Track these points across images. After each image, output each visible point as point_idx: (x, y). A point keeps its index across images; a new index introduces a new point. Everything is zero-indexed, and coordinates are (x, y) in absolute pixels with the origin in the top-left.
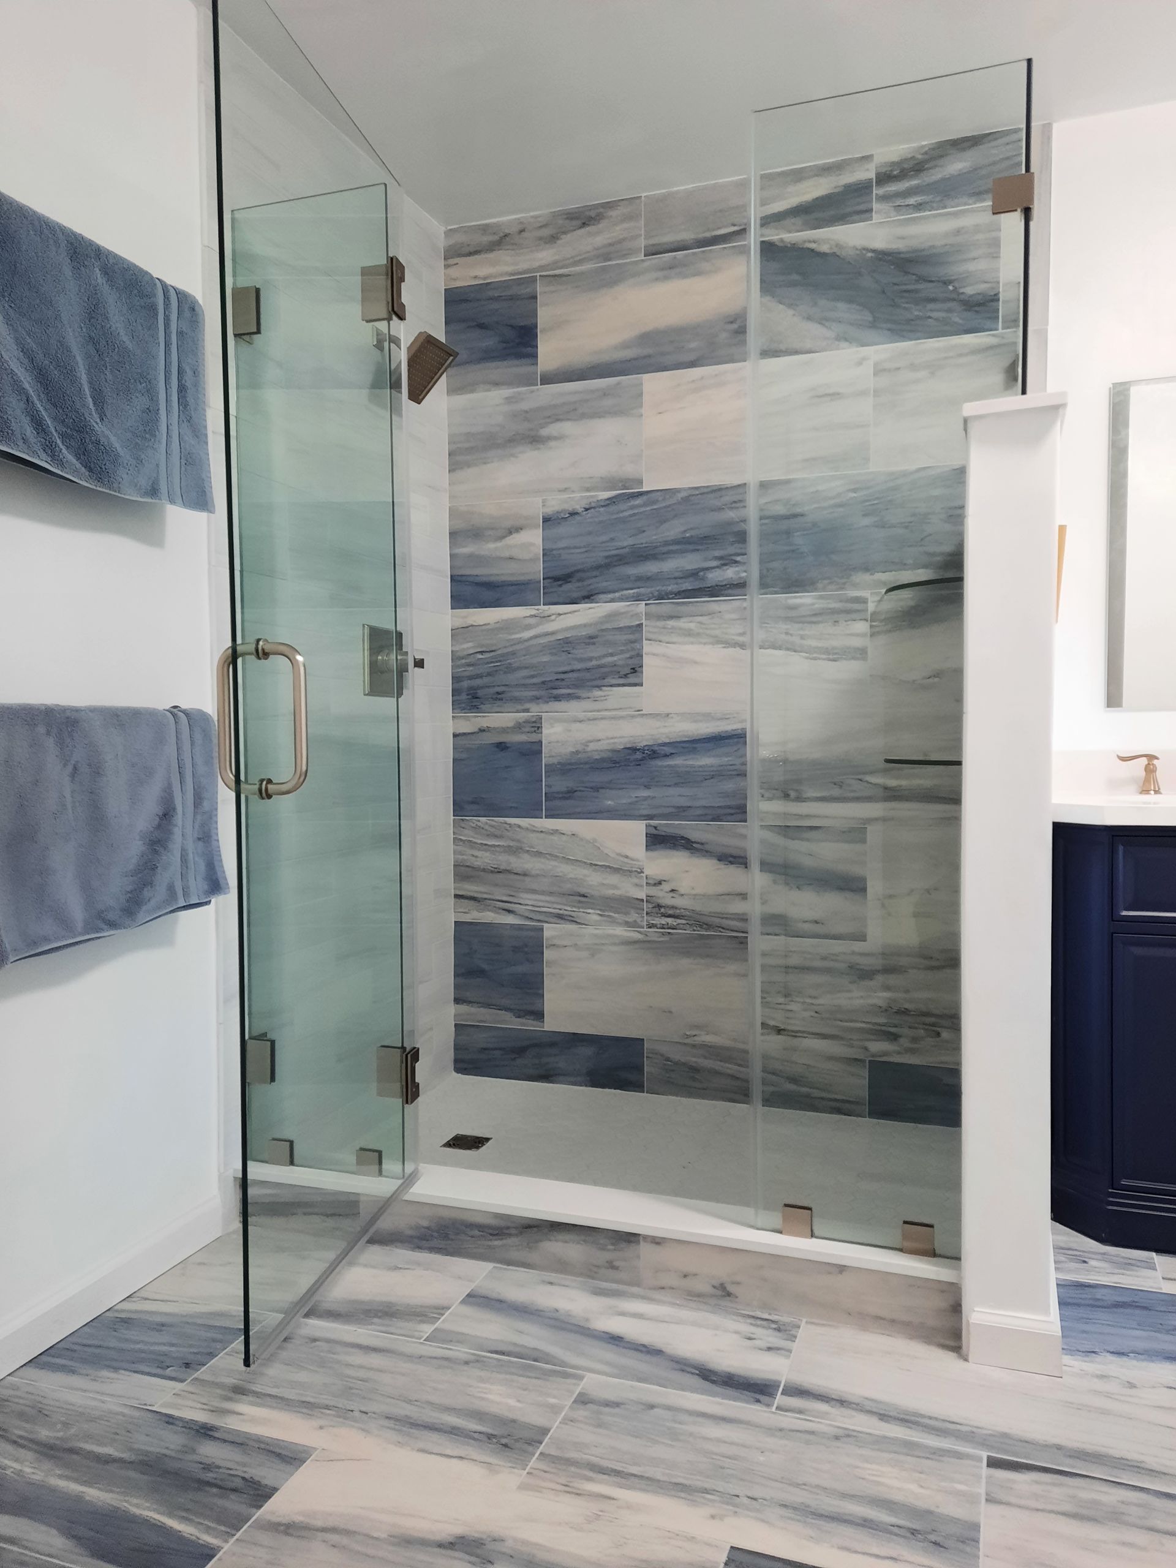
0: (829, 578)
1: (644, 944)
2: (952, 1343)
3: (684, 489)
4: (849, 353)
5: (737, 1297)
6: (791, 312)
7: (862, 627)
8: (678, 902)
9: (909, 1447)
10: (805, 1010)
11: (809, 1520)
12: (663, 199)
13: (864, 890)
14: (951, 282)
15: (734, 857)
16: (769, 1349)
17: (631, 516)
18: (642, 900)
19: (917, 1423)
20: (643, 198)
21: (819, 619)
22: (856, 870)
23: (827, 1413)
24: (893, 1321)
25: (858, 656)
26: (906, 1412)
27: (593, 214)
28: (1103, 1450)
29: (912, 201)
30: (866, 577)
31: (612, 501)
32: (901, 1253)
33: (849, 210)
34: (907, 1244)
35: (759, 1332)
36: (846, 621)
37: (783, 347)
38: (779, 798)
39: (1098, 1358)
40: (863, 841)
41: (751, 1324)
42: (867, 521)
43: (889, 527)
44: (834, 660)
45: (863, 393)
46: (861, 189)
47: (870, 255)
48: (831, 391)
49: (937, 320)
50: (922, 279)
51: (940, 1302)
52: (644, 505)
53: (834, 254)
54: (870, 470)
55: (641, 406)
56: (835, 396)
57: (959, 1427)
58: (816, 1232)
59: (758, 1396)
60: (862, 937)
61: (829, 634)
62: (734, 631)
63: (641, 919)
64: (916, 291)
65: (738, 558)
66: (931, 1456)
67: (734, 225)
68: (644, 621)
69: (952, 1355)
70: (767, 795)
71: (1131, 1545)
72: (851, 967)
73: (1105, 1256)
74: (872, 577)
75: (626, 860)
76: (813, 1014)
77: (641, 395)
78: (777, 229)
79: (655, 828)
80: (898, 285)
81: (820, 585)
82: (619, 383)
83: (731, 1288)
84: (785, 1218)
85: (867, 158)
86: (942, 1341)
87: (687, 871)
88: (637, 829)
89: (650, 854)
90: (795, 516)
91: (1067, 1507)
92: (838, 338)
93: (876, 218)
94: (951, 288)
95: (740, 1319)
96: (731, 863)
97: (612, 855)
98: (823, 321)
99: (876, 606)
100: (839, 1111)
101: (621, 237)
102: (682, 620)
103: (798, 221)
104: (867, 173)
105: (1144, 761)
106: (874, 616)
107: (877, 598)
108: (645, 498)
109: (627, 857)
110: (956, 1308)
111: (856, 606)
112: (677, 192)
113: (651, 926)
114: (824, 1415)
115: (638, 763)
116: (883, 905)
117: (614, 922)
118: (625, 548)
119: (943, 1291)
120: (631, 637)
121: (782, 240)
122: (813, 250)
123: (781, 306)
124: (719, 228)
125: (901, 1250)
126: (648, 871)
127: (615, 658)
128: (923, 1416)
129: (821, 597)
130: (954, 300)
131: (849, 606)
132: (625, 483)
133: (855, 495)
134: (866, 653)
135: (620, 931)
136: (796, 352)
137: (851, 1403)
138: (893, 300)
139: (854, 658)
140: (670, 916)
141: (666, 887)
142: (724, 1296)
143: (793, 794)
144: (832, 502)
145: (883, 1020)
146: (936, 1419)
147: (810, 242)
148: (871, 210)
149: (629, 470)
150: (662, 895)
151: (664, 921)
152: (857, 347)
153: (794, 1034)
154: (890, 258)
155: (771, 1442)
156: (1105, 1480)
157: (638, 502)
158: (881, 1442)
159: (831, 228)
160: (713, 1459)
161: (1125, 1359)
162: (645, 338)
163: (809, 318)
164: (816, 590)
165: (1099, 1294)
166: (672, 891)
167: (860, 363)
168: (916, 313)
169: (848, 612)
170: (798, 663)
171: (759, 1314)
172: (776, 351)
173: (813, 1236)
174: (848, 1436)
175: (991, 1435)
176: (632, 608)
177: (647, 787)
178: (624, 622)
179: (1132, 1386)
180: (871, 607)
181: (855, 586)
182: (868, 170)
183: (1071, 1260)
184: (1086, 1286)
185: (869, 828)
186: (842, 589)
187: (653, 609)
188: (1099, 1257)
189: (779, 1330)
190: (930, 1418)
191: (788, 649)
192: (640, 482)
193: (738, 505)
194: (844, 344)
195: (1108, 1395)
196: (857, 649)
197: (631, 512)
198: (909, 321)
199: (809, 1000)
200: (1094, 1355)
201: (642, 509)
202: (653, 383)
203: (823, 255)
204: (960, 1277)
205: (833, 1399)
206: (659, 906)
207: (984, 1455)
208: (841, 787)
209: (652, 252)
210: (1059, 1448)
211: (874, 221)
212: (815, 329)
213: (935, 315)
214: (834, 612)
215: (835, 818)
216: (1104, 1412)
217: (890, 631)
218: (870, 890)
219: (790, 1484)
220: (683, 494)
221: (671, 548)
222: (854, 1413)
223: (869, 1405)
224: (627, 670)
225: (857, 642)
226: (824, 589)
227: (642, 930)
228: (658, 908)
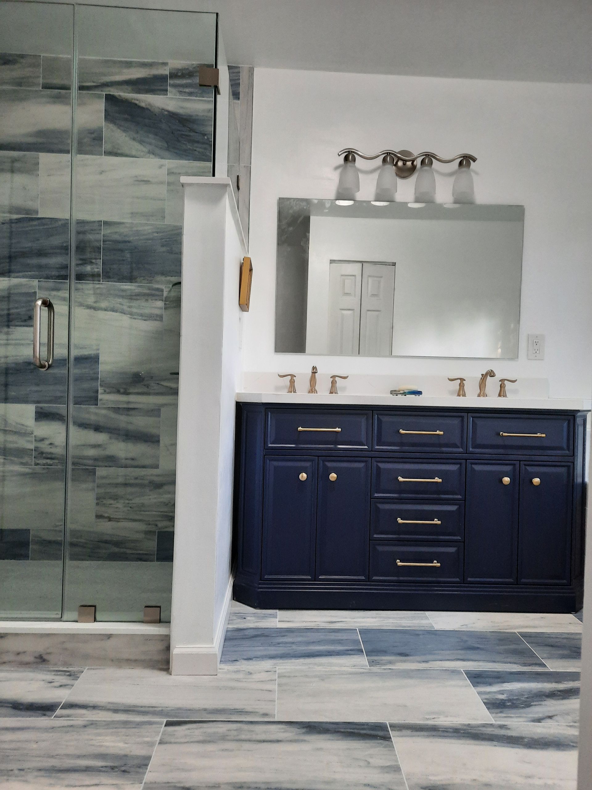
0: (144, 277)
1: (33, 476)
2: (165, 667)
3: (63, 219)
4: (155, 161)
5: (49, 661)
6: (124, 134)
7: (160, 304)
8: (53, 450)
9: (126, 724)
10: (125, 507)
11: (54, 775)
12: (55, 59)
13: (158, 441)
14: (205, 135)
15: (88, 425)
16: (61, 686)
17: (30, 230)
18: (32, 450)
19: (134, 711)
20: (42, 57)
21: (138, 298)
22: (154, 431)
23: (84, 714)
24: (136, 661)
25: (159, 319)
26: (130, 706)
27: (11, 58)
28: (226, 707)
29: (187, 90)
30: (163, 278)
31: (19, 221)
32: (143, 624)
33: (156, 88)
34: (147, 619)
35: (57, 678)
36: (152, 300)
37: (119, 152)
38: (114, 393)
39: (238, 663)
40: (159, 416)
41: (54, 675)
42: (164, 249)
43: (175, 254)
44: (145, 320)
45: (162, 183)
46: (162, 79)
47: (166, 113)
48: (146, 179)
49: (199, 152)
50: (192, 130)
51: (160, 646)
52: (39, 225)
53: (147, 109)
54: (165, 223)
55: (38, 170)
56: (147, 182)
57: (156, 709)
58: (98, 619)
59: (44, 712)
60: (157, 467)
61: (143, 306)
62: (91, 300)
63: (30, 461)
64: (190, 136)
65: (94, 261)
66: (137, 726)
67: (93, 82)
68: (37, 290)
69: (164, 673)
70: (108, 390)
71: (226, 750)
72: (150, 482)
73: (255, 614)
74: (165, 278)
75: (22, 427)
76: (129, 509)
77: (38, 164)
78: (117, 89)
79: (41, 408)
80: (180, 131)
81: (138, 280)
82: (25, 155)
83: (45, 657)
84: (80, 614)
85: (165, 64)
86: (161, 667)
87: (60, 433)
88: (30, 409)
89: (38, 423)
90: (125, 242)
91: (201, 738)
92: (149, 152)
93: (169, 95)
94: (206, 137)
95: (49, 673)
96: (86, 428)
97: (14, 424)
98: (141, 142)
99: (168, 293)
100: (141, 560)
101: (28, 75)
102: (60, 292)
103: (130, 88)
104: (165, 71)
105: (289, 377)
106: (166, 299)
107: (168, 290)
108: (39, 221)
109: (23, 425)
110: (168, 648)
111: (157, 293)
112: (62, 58)
113: (37, 464)
114: (82, 716)
115: (32, 371)
116: (168, 450)
117: (13, 462)
118: (26, 248)
119: (162, 640)
120: (29, 299)
121: (120, 96)
122: (136, 104)
123: (119, 130)
124: (85, 82)
125: (142, 622)
126: (35, 433)
127: (19, 310)
128: (138, 707)
129: (139, 286)
130: (207, 144)
131: (154, 292)
132: (28, 211)
133: (157, 235)
134: (162, 318)
135: (18, 468)
136: (127, 156)
137: (99, 707)
138: (177, 138)
139: (156, 320)
140: (48, 458)
141: (47, 442)
142: (42, 662)
143: (122, 390)
144: (145, 237)
145: (166, 510)
146: (145, 707)
147: (135, 99)
148: (167, 91)
149: (30, 204)
150: (44, 447)
151: (45, 461)
152: (159, 159)
153: (117, 520)
154: (176, 116)
155: (45, 736)
156: (225, 721)
157: (35, 223)
158: (109, 725)
159: (146, 95)
160: (4, 752)
161: (251, 661)
162: (41, 133)
163: (134, 139)
164: (136, 282)
165: (247, 632)
166: (51, 444)
167: (161, 167)
168: (189, 147)
169: (153, 295)
170: (125, 320)
171: (61, 669)
172: (116, 154)
173: (95, 620)
174: (92, 724)
175: (172, 710)
176: (31, 282)
177: (38, 385)
178: (24, 290)
179: (250, 673)
180: (165, 294)
181: (157, 282)
182: (165, 70)
183: (238, 618)
184: (242, 630)
185: (162, 409)
186: (150, 283)
187: (43, 284)
188: (252, 615)
189: (70, 675)
190: (142, 707)
191: (121, 312)
192: (37, 212)
193: (93, 232)
194: (152, 156)
195: (238, 680)
196: (157, 315)
197: (30, 228)
198: (185, 151)
199: (127, 502)
200: (236, 662)
201: (38, 228)
202: (45, 158)
203: (142, 108)
204: (170, 631)
205: (90, 707)
206: (42, 453)
207: (165, 721)
208: (148, 387)
209: (46, 87)
210: (205, 710)
211: (168, 96)
212: (136, 145)
213: (198, 149)
214: (145, 295)
215: (144, 403)
216: (233, 688)
217: (175, 307)
218: (161, 442)
219: (49, 757)
220: (63, 222)
221: (55, 251)
222: (99, 712)
223: (109, 706)
224: (27, 317)
225: (158, 312)
226: (141, 282)
227: (30, 467)
228: (41, 454)
